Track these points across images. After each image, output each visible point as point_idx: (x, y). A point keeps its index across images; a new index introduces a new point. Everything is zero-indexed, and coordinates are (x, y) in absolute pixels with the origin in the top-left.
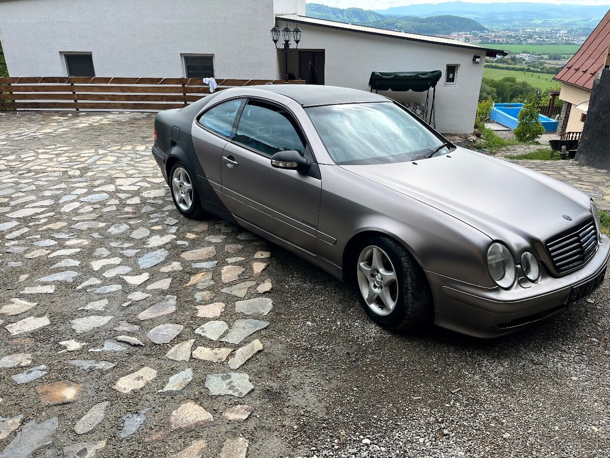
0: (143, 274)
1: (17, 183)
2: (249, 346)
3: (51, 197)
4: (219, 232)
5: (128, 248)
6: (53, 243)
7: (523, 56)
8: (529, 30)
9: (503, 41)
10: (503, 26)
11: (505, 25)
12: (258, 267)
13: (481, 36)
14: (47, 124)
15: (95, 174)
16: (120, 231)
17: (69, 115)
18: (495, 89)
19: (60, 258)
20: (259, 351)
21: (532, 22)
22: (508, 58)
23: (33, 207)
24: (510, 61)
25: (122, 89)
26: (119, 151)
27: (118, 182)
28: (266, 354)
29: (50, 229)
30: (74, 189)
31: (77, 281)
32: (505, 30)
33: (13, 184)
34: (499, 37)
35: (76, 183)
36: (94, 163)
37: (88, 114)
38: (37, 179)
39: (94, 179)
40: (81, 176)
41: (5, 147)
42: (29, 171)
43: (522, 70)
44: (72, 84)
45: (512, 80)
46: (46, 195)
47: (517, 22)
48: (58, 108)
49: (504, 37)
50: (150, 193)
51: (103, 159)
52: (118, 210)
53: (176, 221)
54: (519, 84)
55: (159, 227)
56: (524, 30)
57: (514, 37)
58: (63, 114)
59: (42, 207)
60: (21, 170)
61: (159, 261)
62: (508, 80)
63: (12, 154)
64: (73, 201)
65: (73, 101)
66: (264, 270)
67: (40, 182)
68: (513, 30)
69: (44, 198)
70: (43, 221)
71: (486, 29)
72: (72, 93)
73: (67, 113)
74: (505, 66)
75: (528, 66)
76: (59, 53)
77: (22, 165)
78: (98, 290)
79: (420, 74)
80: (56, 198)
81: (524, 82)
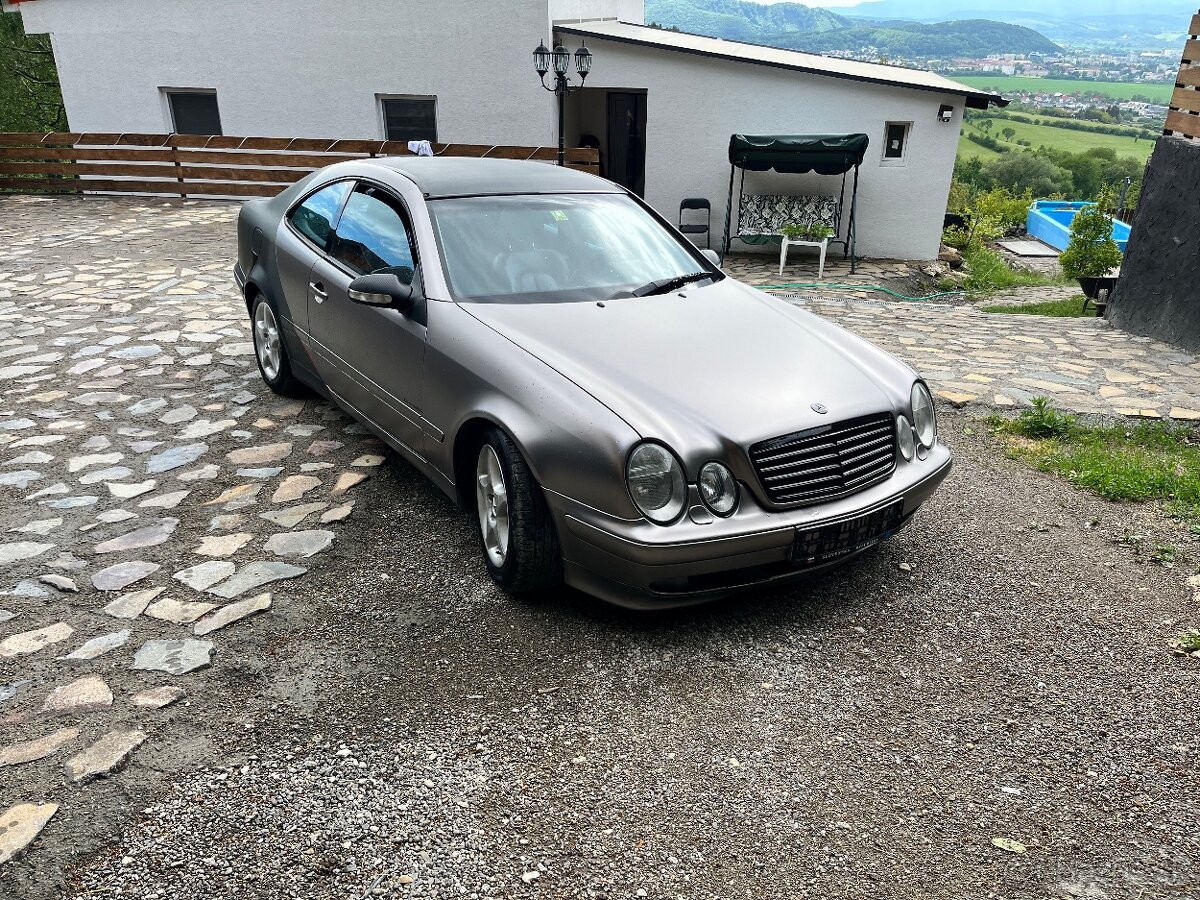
0: (146, 482)
1: (18, 322)
2: (248, 602)
3: (61, 349)
4: (317, 419)
5: (145, 439)
6: (31, 423)
7: (1135, 106)
8: (1149, 54)
9: (1095, 75)
10: (1095, 43)
11: (1101, 41)
12: (348, 479)
13: (1048, 63)
14: (117, 221)
15: (156, 311)
16: (148, 410)
17: (166, 205)
18: (1069, 173)
19: (26, 449)
20: (261, 612)
21: (1158, 37)
22: (1103, 110)
23: (24, 365)
24: (1106, 116)
25: (263, 159)
26: (218, 273)
27: (190, 326)
28: (272, 616)
29: (34, 401)
30: (107, 335)
31: (33, 487)
32: (1100, 52)
33: (11, 324)
34: (1086, 66)
35: (115, 325)
36: (164, 292)
37: (201, 204)
38: (52, 318)
39: (148, 320)
40: (129, 314)
41: (25, 259)
42: (47, 302)
43: (1131, 134)
44: (174, 149)
45: (1107, 155)
46: (56, 344)
47: (1125, 36)
48: (148, 192)
49: (1097, 65)
50: (234, 348)
51: (184, 285)
52: (165, 374)
53: (254, 397)
54: (1122, 163)
55: (218, 407)
56: (1138, 53)
57: (1118, 68)
58: (158, 203)
59: (41, 364)
60: (34, 300)
61: (184, 462)
62: (1098, 153)
63: (33, 270)
64: (97, 356)
65: (176, 180)
66: (354, 486)
67: (56, 321)
68: (1116, 54)
69: (51, 349)
70: (30, 388)
71: (1060, 50)
72: (173, 164)
73: (163, 201)
74: (1094, 124)
75: (1145, 127)
76: (157, 91)
77: (38, 291)
78: (57, 504)
79: (826, 141)
80: (71, 349)
81: (1131, 158)
